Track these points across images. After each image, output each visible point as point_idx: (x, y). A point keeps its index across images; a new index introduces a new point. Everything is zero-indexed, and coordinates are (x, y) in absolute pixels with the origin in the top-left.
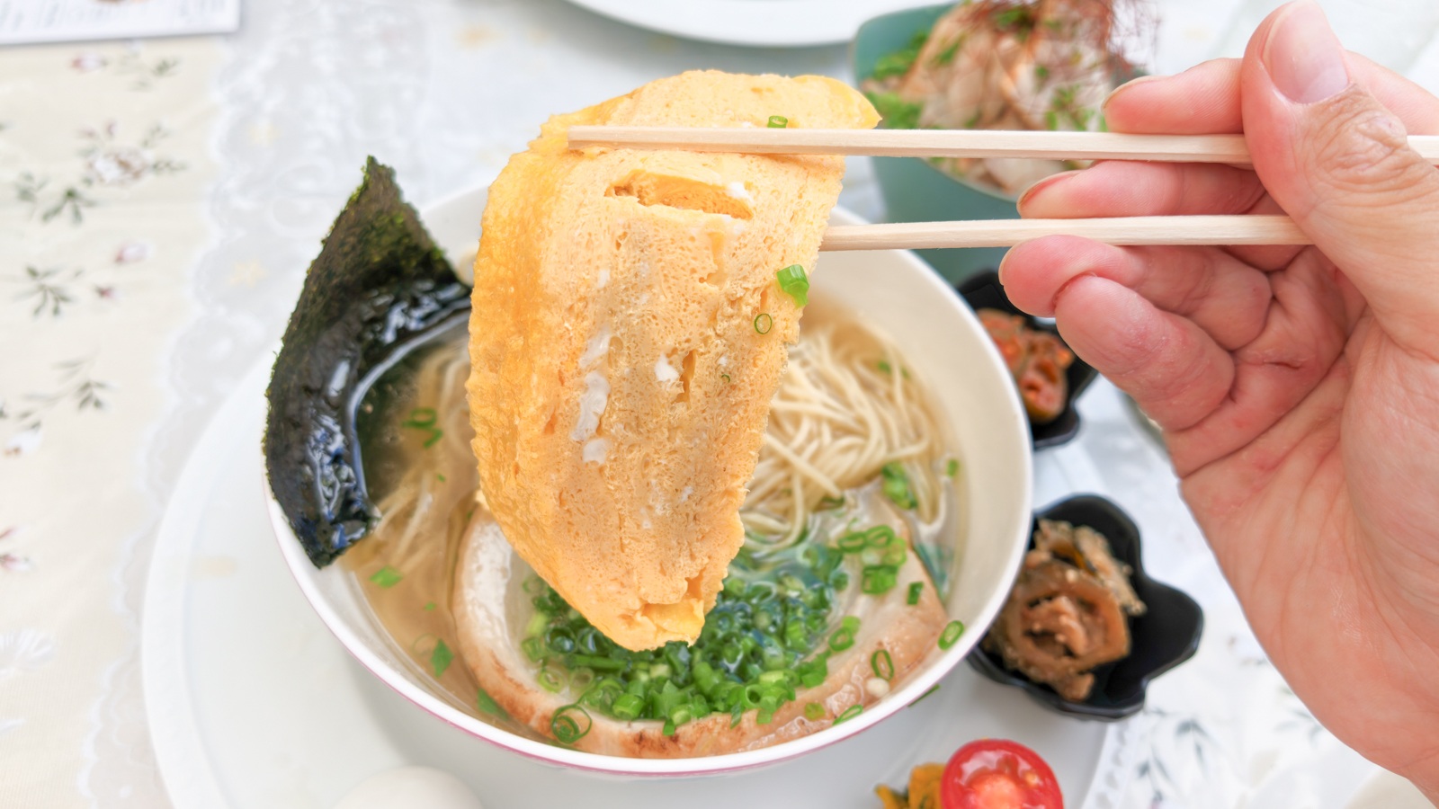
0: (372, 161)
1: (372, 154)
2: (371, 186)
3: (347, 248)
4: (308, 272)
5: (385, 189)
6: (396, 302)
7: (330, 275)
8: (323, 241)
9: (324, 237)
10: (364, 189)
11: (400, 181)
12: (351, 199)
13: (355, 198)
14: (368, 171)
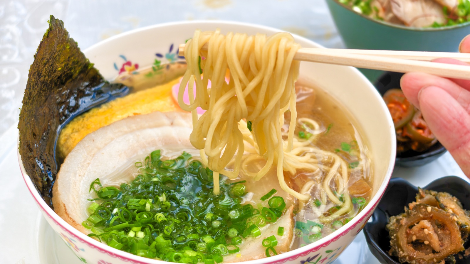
0: (52, 17)
1: (51, 15)
2: (53, 29)
3: (45, 61)
4: (29, 71)
5: (59, 30)
6: (71, 94)
7: (39, 75)
8: (34, 56)
9: (34, 54)
10: (50, 30)
11: (66, 27)
12: (44, 35)
13: (46, 35)
14: (51, 22)
